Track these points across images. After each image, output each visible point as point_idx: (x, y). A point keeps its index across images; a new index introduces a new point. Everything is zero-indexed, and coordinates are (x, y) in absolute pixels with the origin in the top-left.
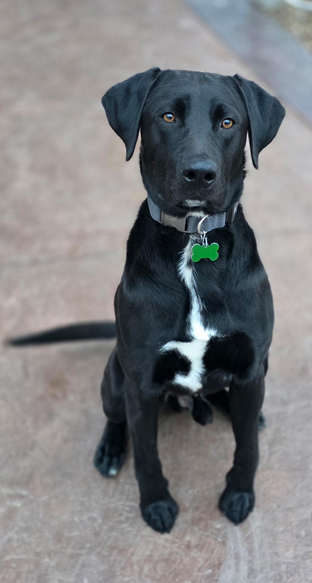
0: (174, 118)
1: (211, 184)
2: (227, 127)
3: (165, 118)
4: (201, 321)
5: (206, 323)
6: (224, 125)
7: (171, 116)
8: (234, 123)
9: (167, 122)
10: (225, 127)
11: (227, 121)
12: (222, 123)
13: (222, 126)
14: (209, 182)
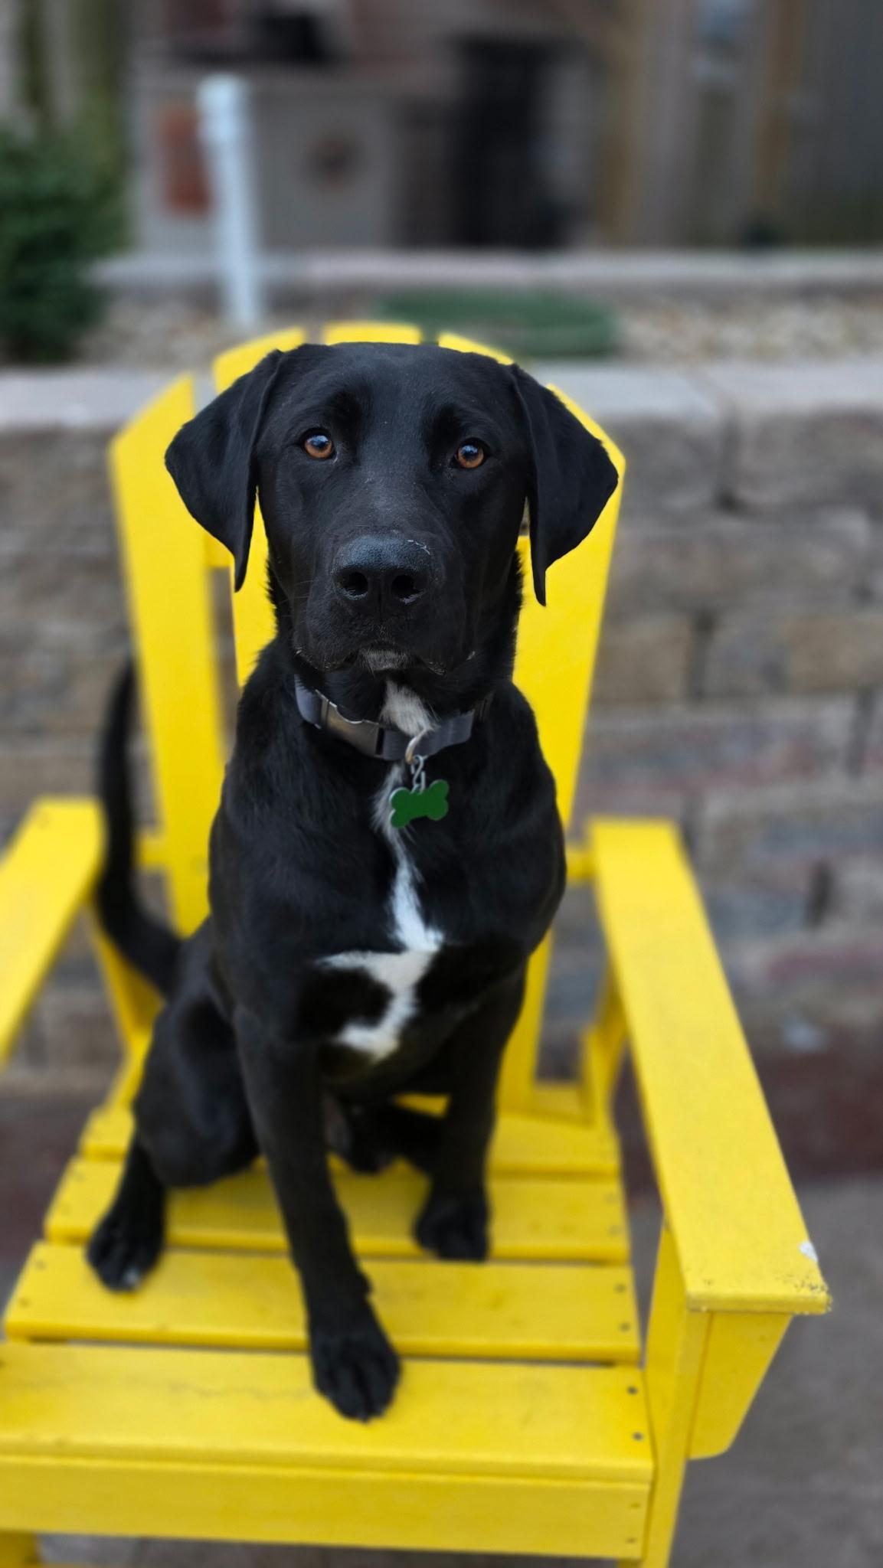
0: (333, 446)
1: (412, 604)
2: (469, 464)
3: (310, 450)
4: (418, 909)
5: (429, 916)
6: (461, 458)
7: (324, 439)
8: (487, 456)
9: (314, 458)
10: (465, 465)
11: (468, 448)
12: (457, 453)
13: (456, 464)
14: (407, 601)
